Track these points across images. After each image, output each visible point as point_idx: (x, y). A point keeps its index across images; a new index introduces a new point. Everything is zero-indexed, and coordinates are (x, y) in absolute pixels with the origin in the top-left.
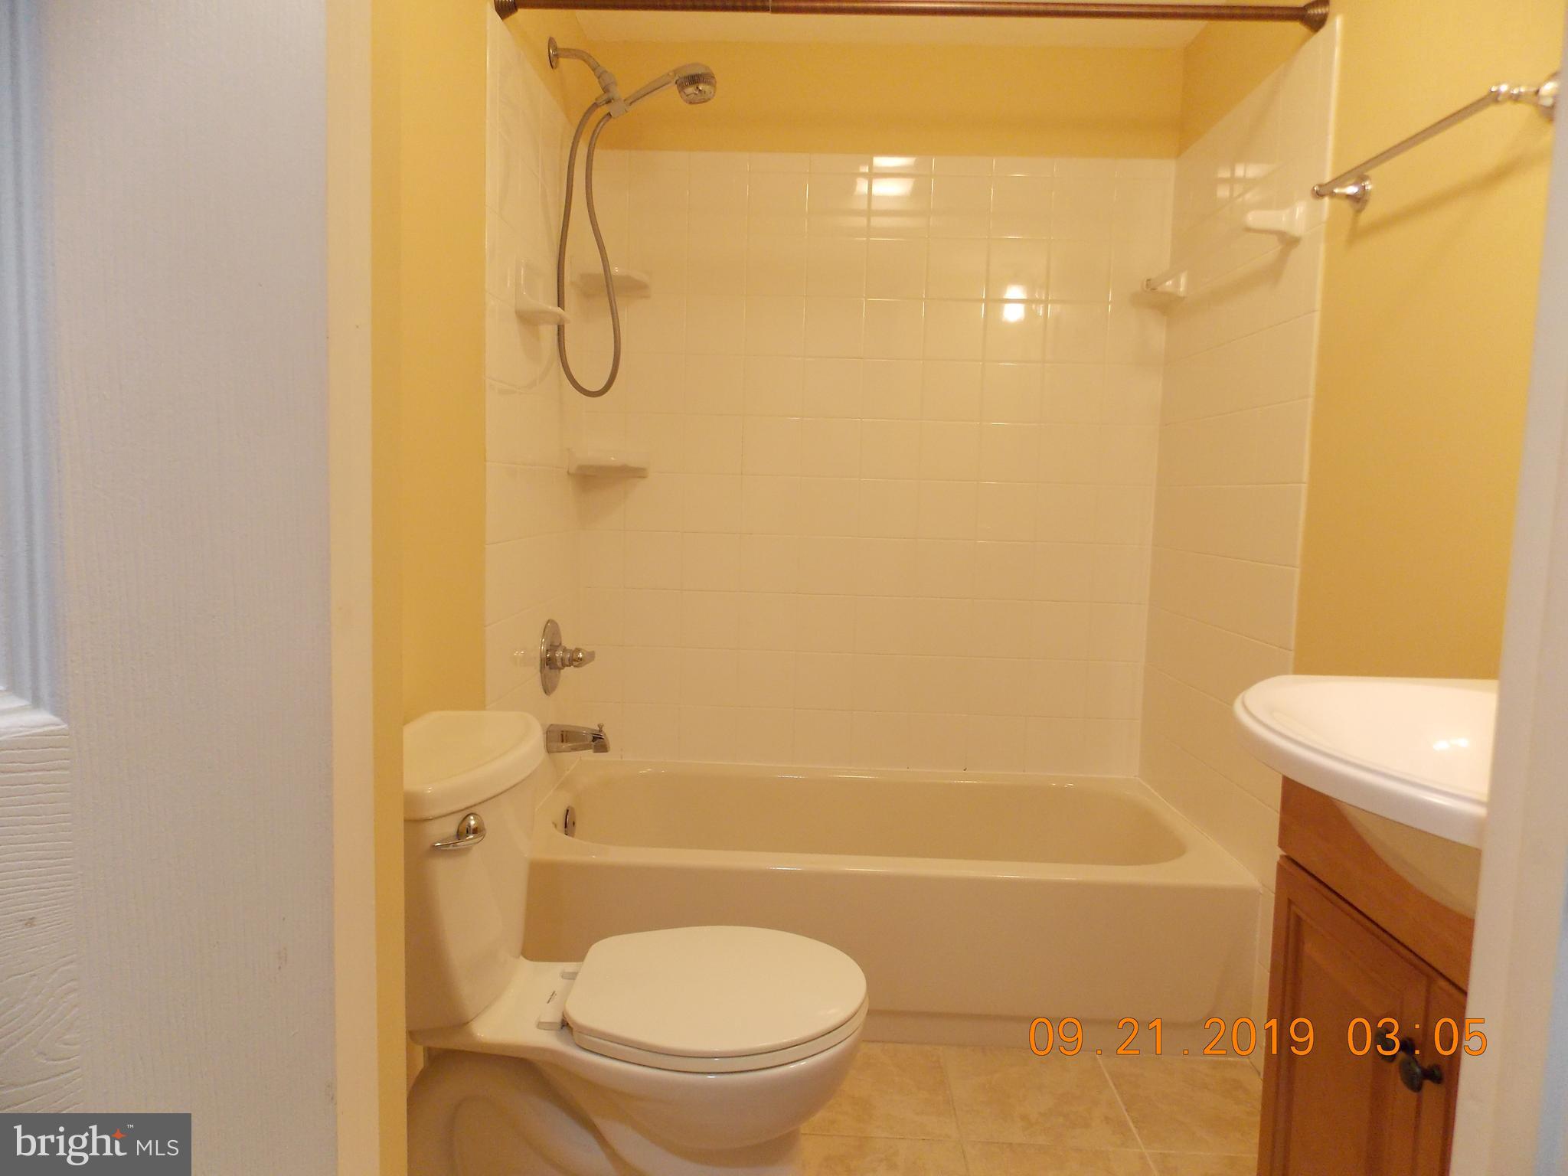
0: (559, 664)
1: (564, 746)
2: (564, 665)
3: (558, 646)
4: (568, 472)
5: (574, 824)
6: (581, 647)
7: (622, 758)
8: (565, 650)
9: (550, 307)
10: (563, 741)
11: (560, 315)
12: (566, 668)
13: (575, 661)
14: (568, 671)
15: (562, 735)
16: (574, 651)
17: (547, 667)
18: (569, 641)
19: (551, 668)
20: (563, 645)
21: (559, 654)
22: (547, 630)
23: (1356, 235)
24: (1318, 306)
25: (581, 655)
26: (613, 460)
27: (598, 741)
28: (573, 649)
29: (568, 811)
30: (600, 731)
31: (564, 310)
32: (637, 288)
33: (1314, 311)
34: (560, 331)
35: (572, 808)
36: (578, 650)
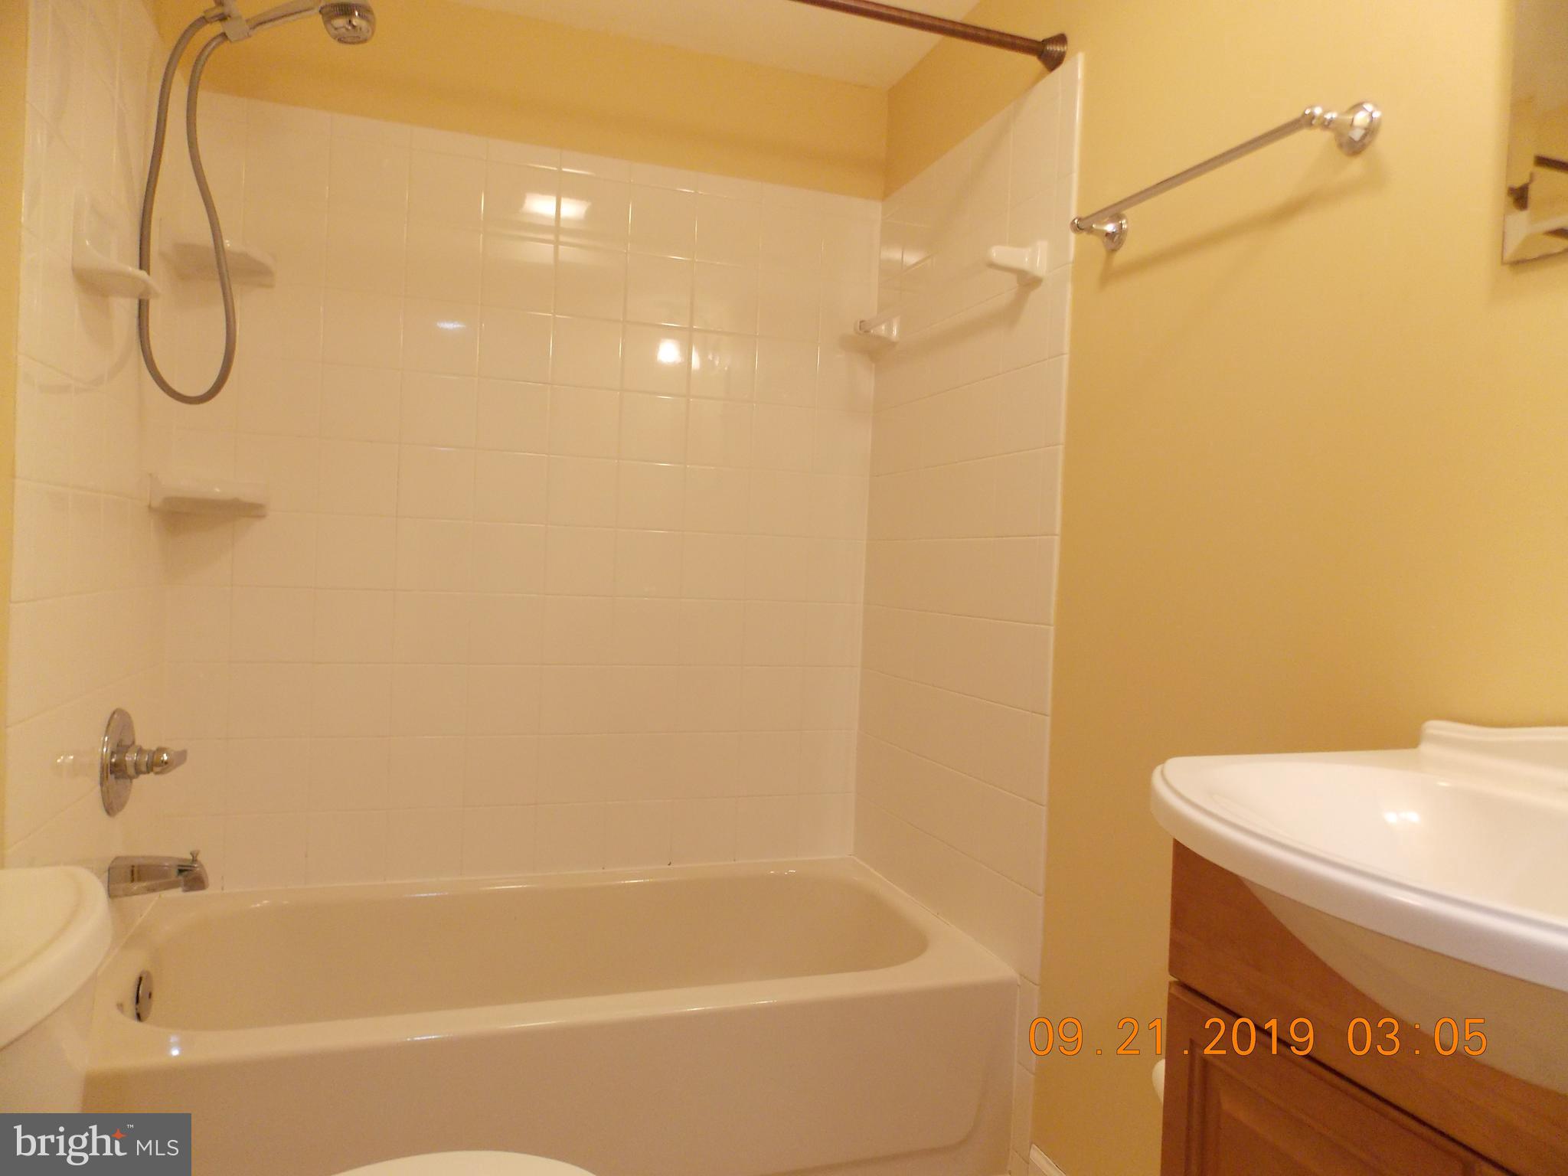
0: (131, 771)
1: (136, 886)
2: (138, 772)
3: (128, 747)
4: (150, 507)
5: (150, 995)
6: (163, 745)
7: (223, 889)
8: (140, 751)
9: (130, 269)
10: (133, 880)
11: (144, 282)
12: (142, 777)
13: (155, 765)
14: (145, 781)
15: (132, 871)
16: (154, 753)
17: (111, 777)
18: (146, 737)
19: (116, 778)
20: (138, 743)
21: (131, 757)
22: (112, 725)
23: (1109, 276)
24: (1066, 349)
25: (165, 757)
26: (217, 491)
27: (189, 875)
28: (154, 748)
29: (141, 979)
30: (194, 860)
31: (149, 273)
32: (258, 273)
33: (1063, 354)
34: (143, 307)
35: (148, 974)
36: (161, 750)
